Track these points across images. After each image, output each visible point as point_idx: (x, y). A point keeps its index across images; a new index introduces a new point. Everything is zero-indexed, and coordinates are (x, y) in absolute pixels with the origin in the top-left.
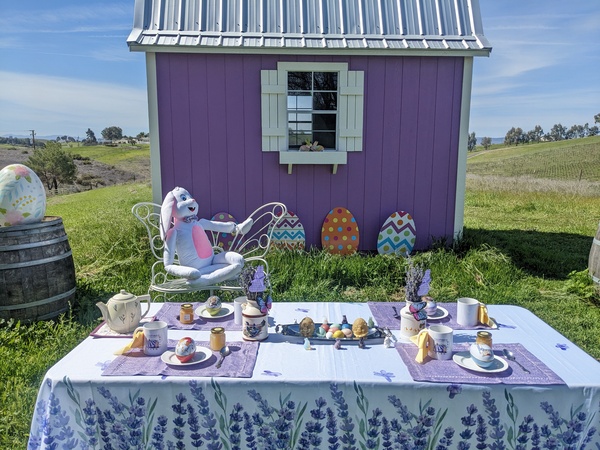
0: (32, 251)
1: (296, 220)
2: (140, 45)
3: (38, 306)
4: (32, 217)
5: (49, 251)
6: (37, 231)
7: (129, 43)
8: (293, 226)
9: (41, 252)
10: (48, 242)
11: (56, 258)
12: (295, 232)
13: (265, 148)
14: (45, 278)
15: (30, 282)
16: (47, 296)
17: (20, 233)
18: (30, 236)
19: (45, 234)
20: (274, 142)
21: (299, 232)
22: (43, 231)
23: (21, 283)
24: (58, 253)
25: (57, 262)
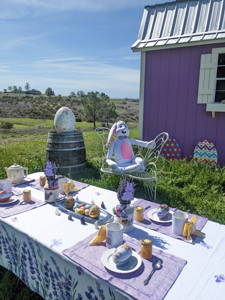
0: (64, 145)
1: (212, 146)
2: (137, 48)
3: (64, 169)
4: (67, 130)
5: (71, 146)
6: (67, 137)
7: (132, 48)
8: (210, 150)
9: (68, 145)
10: (71, 142)
11: (74, 149)
12: (211, 154)
13: (199, 102)
14: (68, 157)
15: (62, 158)
16: (68, 165)
17: (60, 136)
18: (64, 138)
19: (70, 138)
20: (205, 98)
21: (214, 154)
22: (69, 137)
23: (58, 158)
24: (75, 147)
25: (74, 151)
